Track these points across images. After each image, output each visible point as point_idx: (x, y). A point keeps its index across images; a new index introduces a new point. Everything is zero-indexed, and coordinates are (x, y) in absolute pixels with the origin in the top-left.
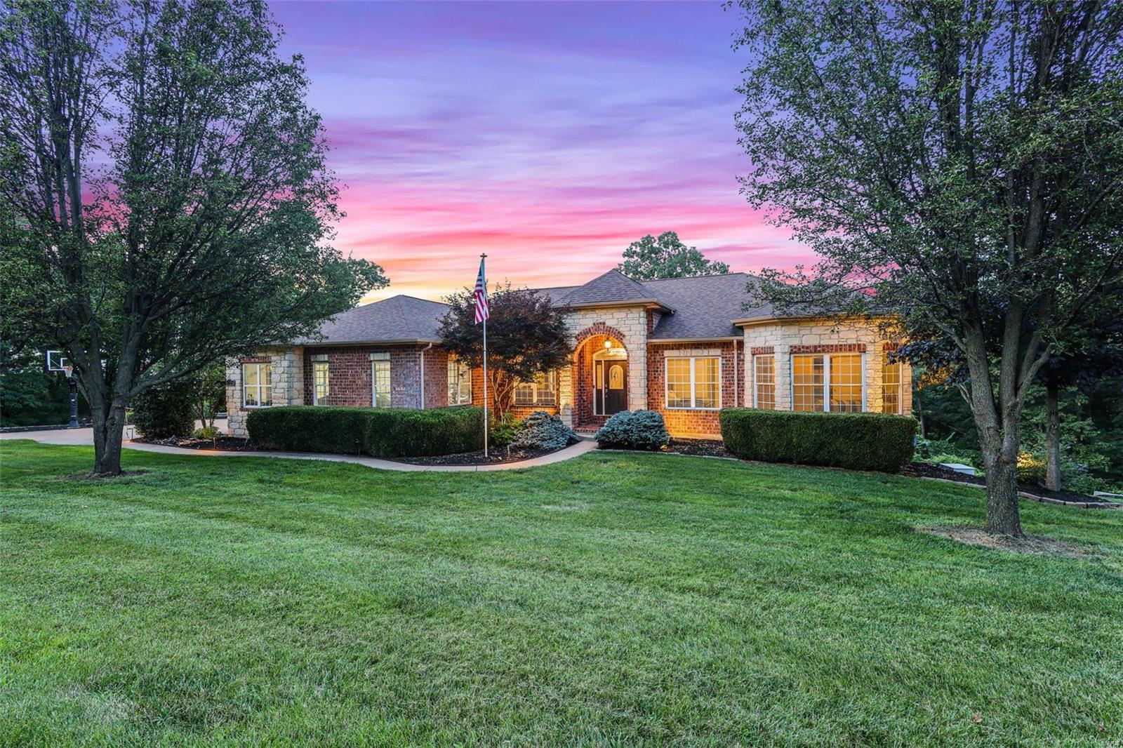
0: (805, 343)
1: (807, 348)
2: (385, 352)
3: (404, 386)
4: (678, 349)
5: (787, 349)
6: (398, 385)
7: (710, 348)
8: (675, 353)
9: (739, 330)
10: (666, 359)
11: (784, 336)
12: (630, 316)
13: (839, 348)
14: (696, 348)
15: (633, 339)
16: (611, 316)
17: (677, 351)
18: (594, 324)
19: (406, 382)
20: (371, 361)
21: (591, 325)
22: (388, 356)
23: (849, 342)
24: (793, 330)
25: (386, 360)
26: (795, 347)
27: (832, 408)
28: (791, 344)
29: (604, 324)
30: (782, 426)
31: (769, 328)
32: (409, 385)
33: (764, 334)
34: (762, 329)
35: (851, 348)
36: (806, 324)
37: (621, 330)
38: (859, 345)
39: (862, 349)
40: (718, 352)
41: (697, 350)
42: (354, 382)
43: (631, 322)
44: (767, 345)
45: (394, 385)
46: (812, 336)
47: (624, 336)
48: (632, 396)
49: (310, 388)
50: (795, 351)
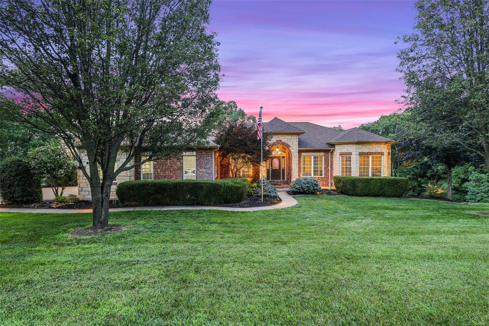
0: (364, 152)
1: (365, 153)
2: (193, 151)
3: (204, 169)
4: (307, 152)
5: (358, 153)
6: (201, 168)
7: (320, 152)
8: (306, 154)
9: (333, 145)
10: (302, 157)
11: (357, 149)
12: (293, 138)
13: (375, 153)
14: (314, 152)
15: (294, 148)
16: (284, 138)
17: (307, 153)
18: (277, 141)
19: (206, 167)
20: (183, 156)
21: (275, 141)
22: (195, 153)
23: (379, 151)
24: (360, 146)
25: (194, 155)
26: (361, 153)
27: (373, 175)
28: (359, 151)
29: (281, 141)
30: (368, 182)
31: (350, 145)
32: (208, 168)
33: (347, 147)
34: (346, 145)
35: (379, 153)
36: (364, 144)
37: (289, 144)
38: (382, 152)
39: (382, 154)
40: (323, 154)
41: (315, 153)
42: (172, 167)
43: (293, 141)
44: (348, 151)
45: (198, 168)
46: (366, 149)
47: (290, 146)
48: (293, 172)
49: (139, 170)
50: (361, 154)
